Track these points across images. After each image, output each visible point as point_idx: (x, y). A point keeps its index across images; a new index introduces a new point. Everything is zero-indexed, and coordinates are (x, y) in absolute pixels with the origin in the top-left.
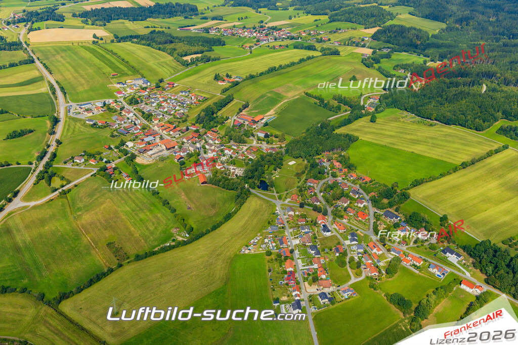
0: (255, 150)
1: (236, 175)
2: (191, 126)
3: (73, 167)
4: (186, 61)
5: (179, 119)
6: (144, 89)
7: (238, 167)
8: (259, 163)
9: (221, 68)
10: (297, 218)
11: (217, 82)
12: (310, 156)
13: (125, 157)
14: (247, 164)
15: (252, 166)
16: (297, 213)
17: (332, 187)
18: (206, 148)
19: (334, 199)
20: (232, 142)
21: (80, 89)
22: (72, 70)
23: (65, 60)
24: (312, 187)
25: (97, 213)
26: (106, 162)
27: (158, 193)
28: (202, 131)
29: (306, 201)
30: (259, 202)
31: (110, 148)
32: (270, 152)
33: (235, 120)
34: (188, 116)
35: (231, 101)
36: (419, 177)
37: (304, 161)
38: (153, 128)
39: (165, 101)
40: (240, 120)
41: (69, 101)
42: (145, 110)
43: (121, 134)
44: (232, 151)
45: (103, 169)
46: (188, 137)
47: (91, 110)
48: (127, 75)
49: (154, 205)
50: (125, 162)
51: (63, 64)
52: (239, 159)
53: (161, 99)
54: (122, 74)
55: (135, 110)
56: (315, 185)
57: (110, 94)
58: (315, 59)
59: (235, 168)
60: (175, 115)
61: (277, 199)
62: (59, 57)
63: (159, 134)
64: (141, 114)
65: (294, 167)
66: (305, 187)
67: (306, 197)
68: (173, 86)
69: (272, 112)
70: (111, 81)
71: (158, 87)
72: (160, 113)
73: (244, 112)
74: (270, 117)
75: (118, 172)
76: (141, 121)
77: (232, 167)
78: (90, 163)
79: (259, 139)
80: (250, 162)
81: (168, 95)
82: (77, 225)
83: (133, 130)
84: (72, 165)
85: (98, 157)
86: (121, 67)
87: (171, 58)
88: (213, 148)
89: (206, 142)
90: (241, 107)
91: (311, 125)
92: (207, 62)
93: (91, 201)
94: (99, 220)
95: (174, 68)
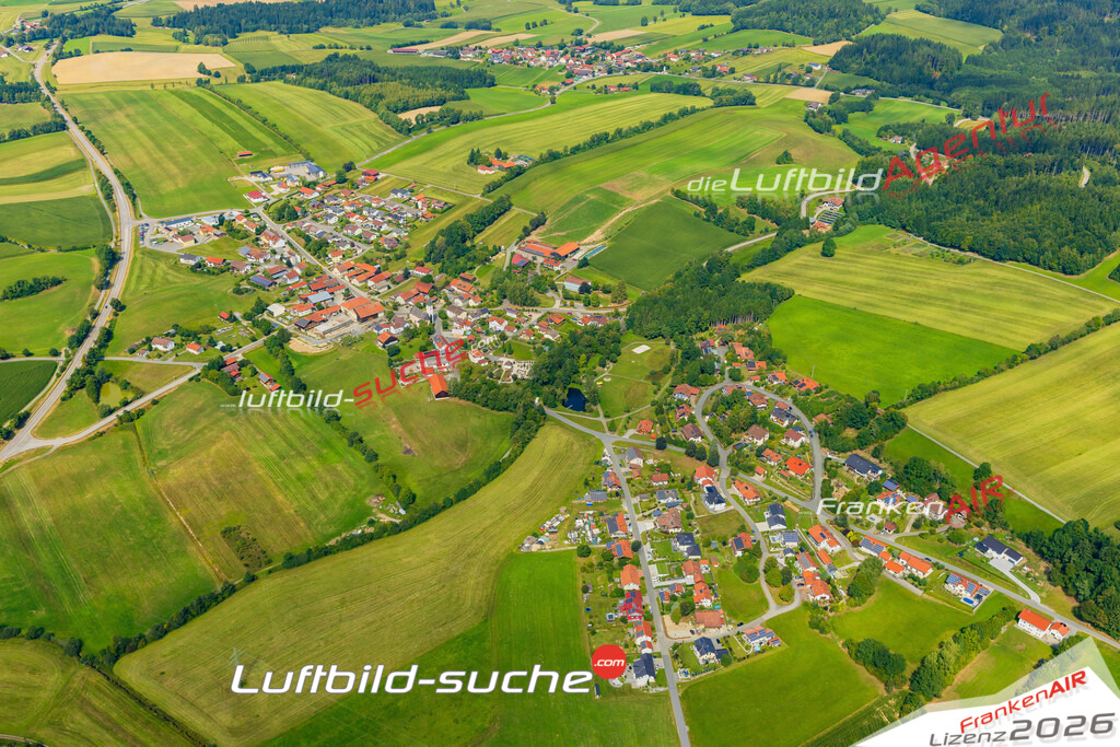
0: (558, 321)
1: (515, 378)
2: (414, 268)
3: (150, 361)
4: (407, 122)
5: (389, 252)
6: (310, 186)
7: (519, 359)
8: (567, 350)
9: (484, 137)
10: (650, 473)
11: (474, 169)
12: (683, 333)
13: (265, 338)
14: (539, 352)
15: (550, 356)
16: (650, 462)
17: (729, 404)
18: (447, 317)
19: (734, 431)
20: (506, 303)
21: (168, 187)
22: (150, 144)
23: (135, 122)
24: (685, 402)
25: (200, 463)
26: (223, 349)
27: (338, 419)
28: (439, 278)
29: (671, 434)
30: (565, 437)
31: (232, 319)
32: (592, 326)
33: (513, 254)
34: (408, 246)
35: (506, 210)
36: (928, 379)
37: (668, 344)
38: (329, 273)
39: (358, 211)
40: (525, 255)
41: (143, 214)
42: (311, 234)
43: (257, 286)
44: (506, 323)
45: (216, 366)
46: (409, 293)
47: (191, 233)
48: (273, 154)
49: (328, 443)
50: (265, 350)
51: (130, 132)
52: (521, 340)
53: (349, 209)
54: (262, 152)
55: (289, 232)
56: (693, 398)
57: (233, 199)
58: (697, 114)
59: (512, 361)
60: (378, 244)
61: (607, 429)
62: (120, 117)
63: (343, 286)
64: (303, 241)
65: (646, 358)
66: (670, 404)
67: (672, 425)
68: (376, 179)
69: (598, 235)
70: (238, 168)
71: (341, 180)
72: (345, 238)
73: (534, 236)
74: (592, 246)
75: (250, 372)
76: (302, 258)
77: (505, 360)
78: (189, 353)
79: (567, 297)
80: (547, 348)
81: (363, 199)
82: (157, 489)
83: (284, 278)
84: (148, 357)
85: (205, 338)
86: (260, 136)
87: (373, 116)
88: (463, 316)
89: (449, 303)
90: (528, 225)
91: (687, 264)
92: (453, 123)
93: (188, 436)
94: (205, 479)
95: (378, 139)
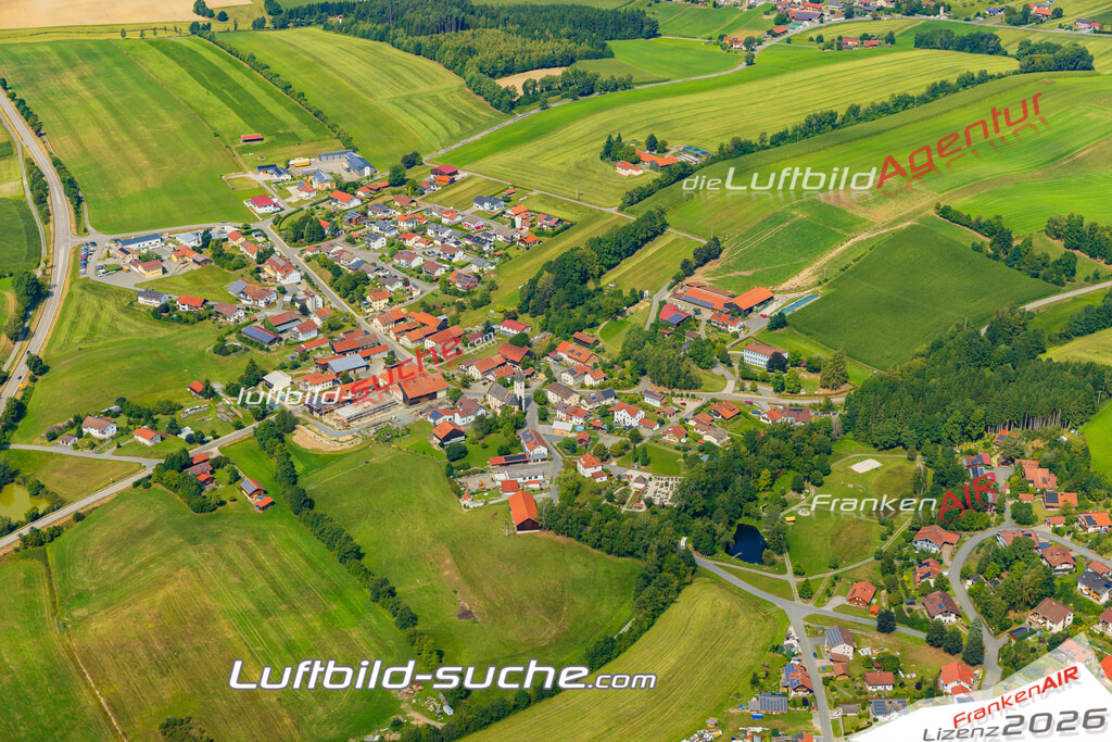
0: (729, 414)
1: (649, 503)
2: (502, 322)
3: (78, 453)
4: (509, 92)
5: (463, 295)
6: (348, 188)
7: (659, 473)
8: (738, 462)
9: (628, 117)
10: (864, 670)
11: (609, 167)
12: (939, 441)
13: (256, 424)
14: (692, 462)
15: (709, 470)
16: (866, 651)
17: (1006, 561)
18: (546, 402)
19: (1012, 606)
20: (646, 383)
21: (130, 186)
22: (111, 121)
23: (91, 87)
24: (933, 556)
25: (139, 615)
26: (190, 440)
27: (360, 556)
28: (539, 339)
29: (905, 607)
30: (724, 604)
31: (209, 393)
32: (785, 425)
33: (663, 303)
34: (493, 287)
35: (656, 234)
37: (912, 459)
38: (365, 326)
39: (420, 230)
40: (682, 306)
41: (90, 228)
42: (343, 264)
43: (252, 343)
44: (642, 414)
45: (177, 465)
46: (489, 361)
47: (158, 258)
48: (294, 138)
49: (337, 593)
50: (254, 443)
51: (82, 102)
52: (665, 444)
53: (404, 226)
54: (278, 135)
55: (308, 260)
56: (947, 550)
57: (227, 205)
58: (990, 83)
59: (647, 476)
60: (447, 283)
61: (796, 595)
62: (71, 79)
63: (386, 348)
64: (329, 275)
65: (873, 480)
66: (907, 558)
67: (907, 592)
68: (452, 181)
69: (805, 276)
70: (240, 160)
71: (397, 181)
72: (395, 272)
73: (700, 276)
74: (796, 295)
75: (227, 477)
76: (326, 300)
77: (635, 474)
78: (137, 443)
79: (747, 375)
80: (705, 458)
81: (429, 211)
82: (70, 652)
83: (294, 332)
84: (76, 447)
85: (164, 420)
86: (278, 110)
87: (454, 81)
88: (573, 400)
89: (552, 380)
90: (690, 257)
91: (953, 328)
92: (582, 94)
93: (125, 571)
94: (145, 641)
95: (462, 119)
